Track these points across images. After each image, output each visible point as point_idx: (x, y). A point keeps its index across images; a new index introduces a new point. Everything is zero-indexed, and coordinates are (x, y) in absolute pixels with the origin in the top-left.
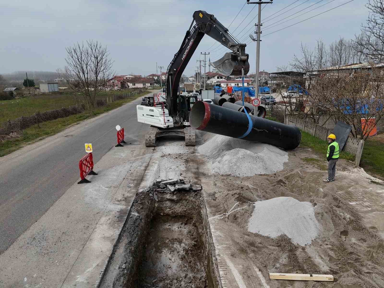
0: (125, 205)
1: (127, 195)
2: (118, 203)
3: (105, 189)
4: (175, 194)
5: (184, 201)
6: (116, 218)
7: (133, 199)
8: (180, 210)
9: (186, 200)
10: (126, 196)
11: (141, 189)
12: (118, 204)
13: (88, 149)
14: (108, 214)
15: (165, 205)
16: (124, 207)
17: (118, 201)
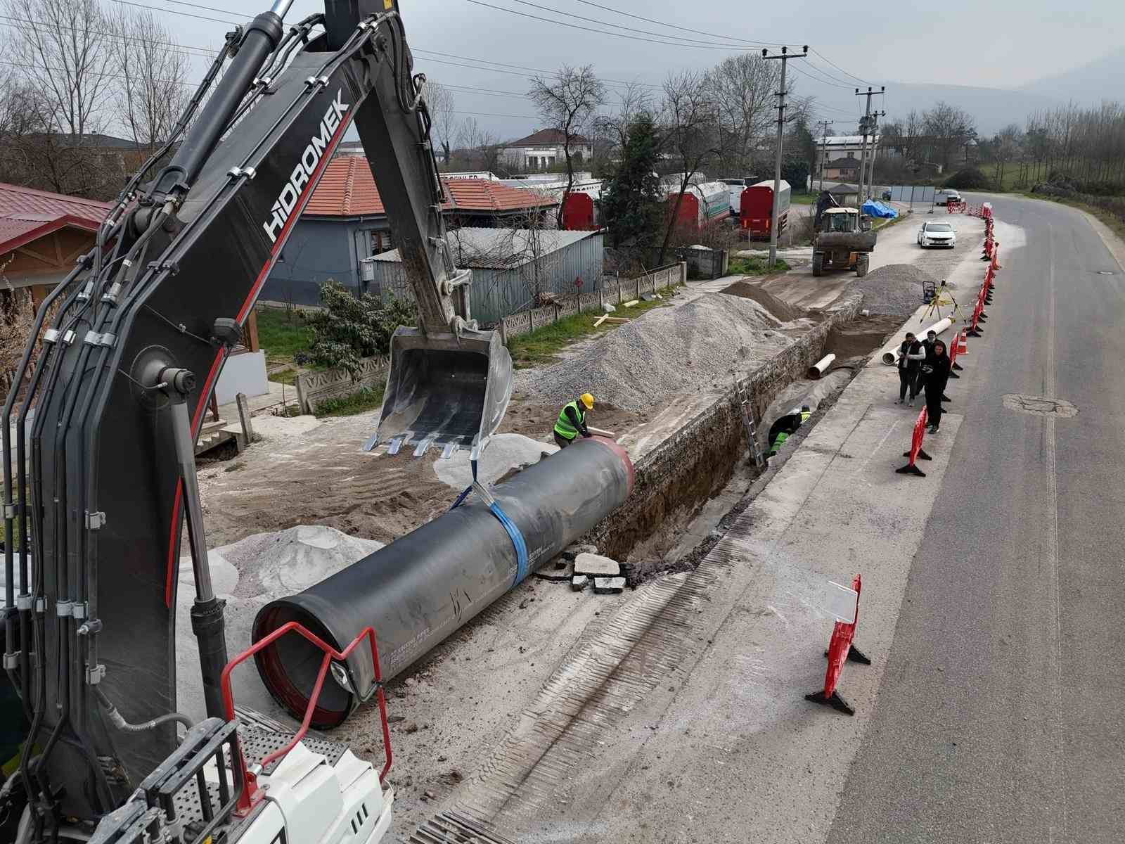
0: (731, 545)
1: (719, 572)
2: (746, 555)
3: (775, 610)
6: (755, 524)
7: (709, 556)
10: (724, 569)
11: (678, 581)
12: (746, 551)
14: (770, 535)
16: (735, 542)
17: (745, 559)
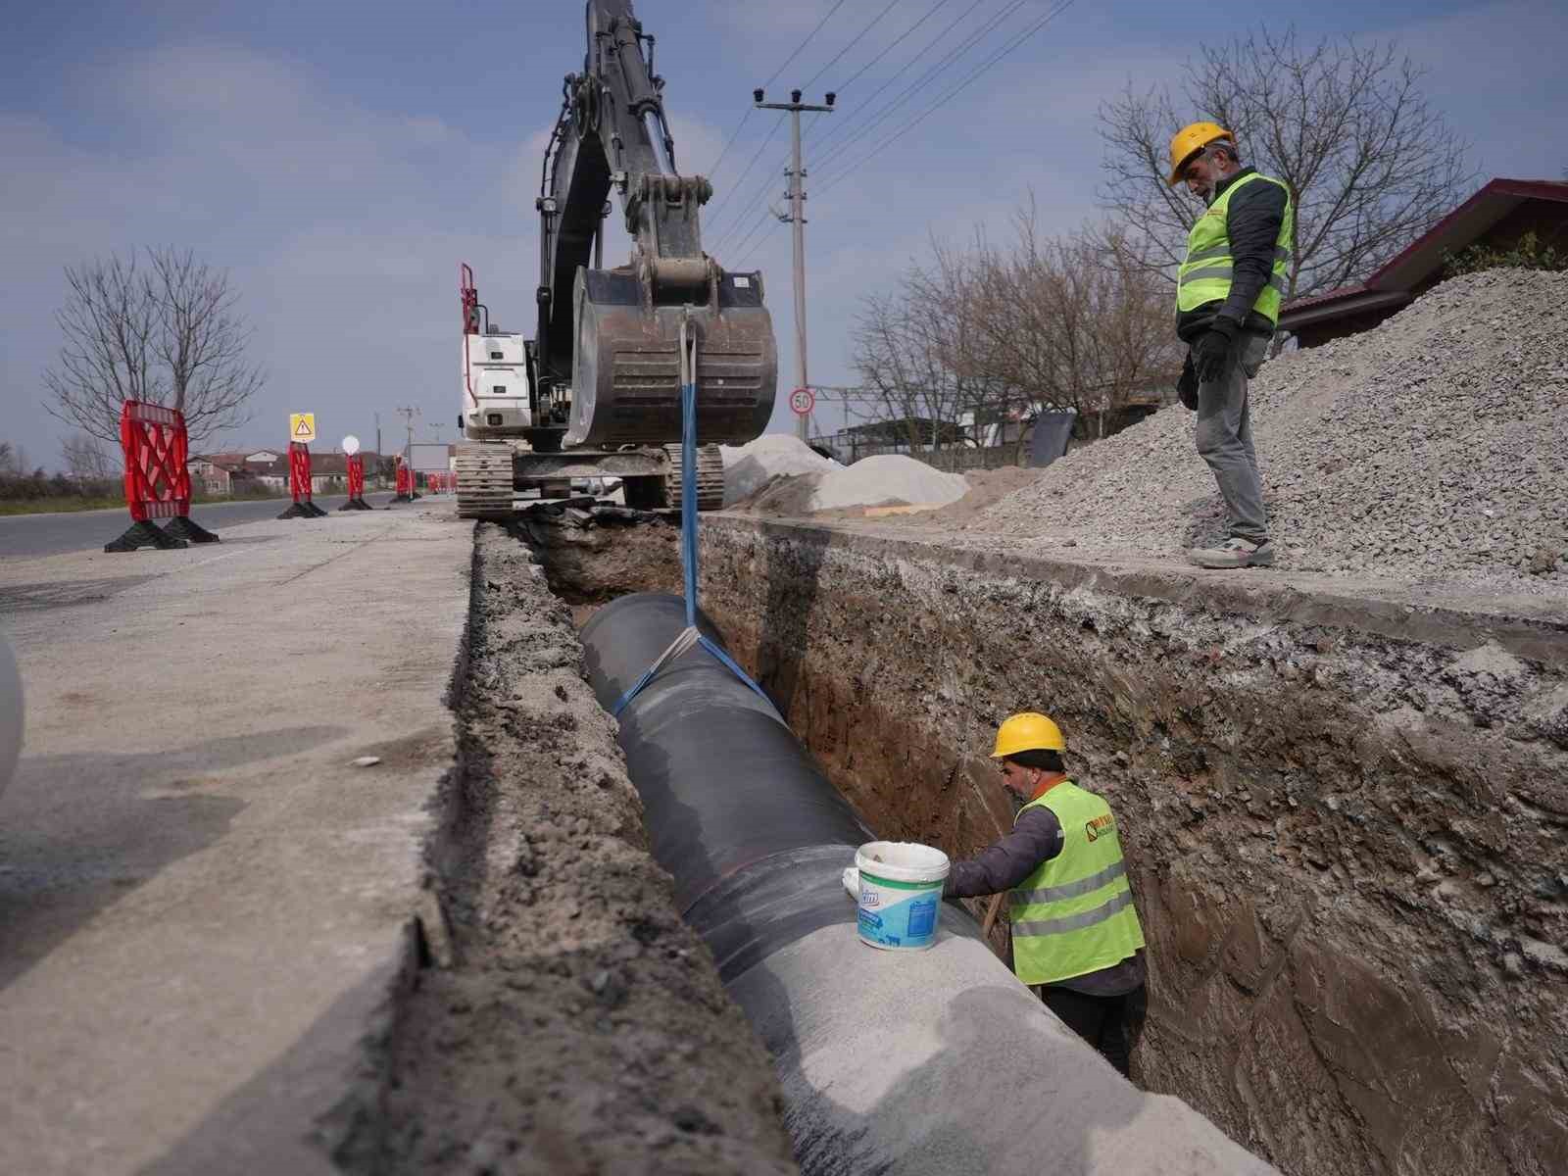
4: (591, 529)
5: (618, 549)
8: (609, 571)
9: (625, 545)
13: (300, 432)
15: (561, 558)
